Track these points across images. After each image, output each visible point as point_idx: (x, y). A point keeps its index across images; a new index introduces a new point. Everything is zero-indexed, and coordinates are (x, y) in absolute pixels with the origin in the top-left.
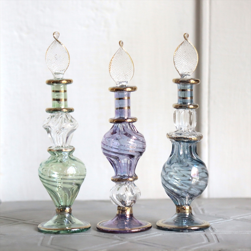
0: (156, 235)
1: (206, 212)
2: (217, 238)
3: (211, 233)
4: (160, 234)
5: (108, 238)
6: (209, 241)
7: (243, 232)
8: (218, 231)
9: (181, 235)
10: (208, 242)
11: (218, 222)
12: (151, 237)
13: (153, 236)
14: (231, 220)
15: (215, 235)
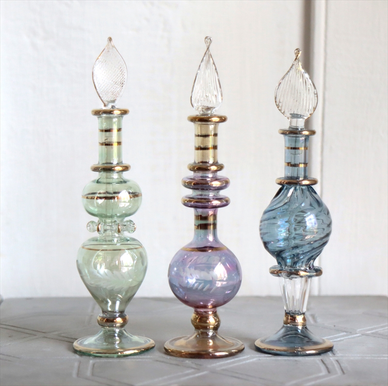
0: (249, 361)
1: (319, 320)
2: (340, 366)
3: (331, 358)
4: (255, 359)
5: (177, 365)
6: (329, 372)
7: (378, 357)
8: (340, 355)
9: (285, 360)
10: (327, 373)
11: (339, 339)
12: (241, 363)
13: (244, 362)
14: (358, 335)
15: (337, 361)
